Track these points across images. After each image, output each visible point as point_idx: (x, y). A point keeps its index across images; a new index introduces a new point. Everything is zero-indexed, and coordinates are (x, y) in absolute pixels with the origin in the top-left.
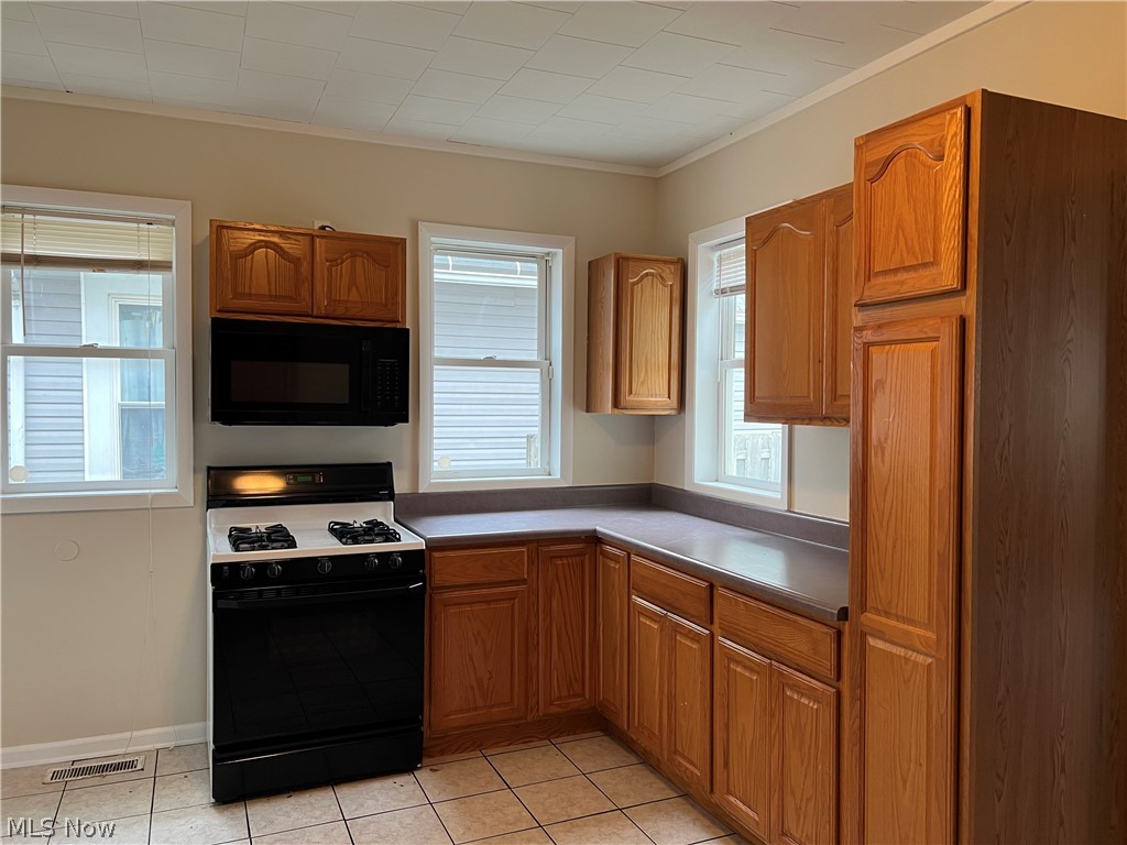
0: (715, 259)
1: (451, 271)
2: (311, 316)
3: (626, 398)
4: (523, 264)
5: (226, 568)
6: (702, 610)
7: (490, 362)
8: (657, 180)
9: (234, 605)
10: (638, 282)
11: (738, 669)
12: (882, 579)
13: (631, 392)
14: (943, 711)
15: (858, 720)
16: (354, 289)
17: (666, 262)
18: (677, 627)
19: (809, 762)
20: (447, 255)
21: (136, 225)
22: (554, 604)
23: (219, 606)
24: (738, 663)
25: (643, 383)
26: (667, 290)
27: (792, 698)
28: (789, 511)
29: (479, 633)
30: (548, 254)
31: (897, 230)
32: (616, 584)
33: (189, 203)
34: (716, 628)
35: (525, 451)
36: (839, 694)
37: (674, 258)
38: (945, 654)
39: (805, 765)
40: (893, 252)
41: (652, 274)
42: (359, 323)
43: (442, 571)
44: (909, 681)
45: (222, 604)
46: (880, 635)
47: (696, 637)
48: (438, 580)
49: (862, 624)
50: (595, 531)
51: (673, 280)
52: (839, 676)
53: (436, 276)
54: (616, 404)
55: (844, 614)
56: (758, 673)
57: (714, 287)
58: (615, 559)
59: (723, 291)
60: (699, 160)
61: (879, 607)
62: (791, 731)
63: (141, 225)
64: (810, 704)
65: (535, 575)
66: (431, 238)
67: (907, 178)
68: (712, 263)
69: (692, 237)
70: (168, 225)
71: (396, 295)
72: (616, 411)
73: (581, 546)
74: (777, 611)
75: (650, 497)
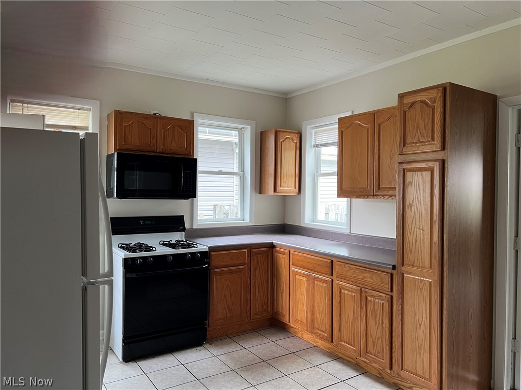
0: (313, 132)
1: (207, 134)
2: (156, 152)
3: (279, 188)
4: (209, 129)
5: (130, 260)
6: (329, 271)
7: (220, 173)
8: (286, 99)
9: (134, 275)
10: (284, 141)
11: (346, 292)
12: (411, 253)
13: (281, 186)
14: (436, 298)
15: (401, 306)
16: (174, 141)
17: (294, 133)
18: (316, 278)
19: (379, 323)
20: (206, 127)
21: (72, 110)
22: (257, 273)
23: (127, 276)
24: (345, 290)
25: (285, 182)
26: (295, 144)
27: (371, 301)
28: (350, 233)
29: (228, 285)
30: (243, 128)
31: (417, 129)
32: (283, 264)
33: (99, 102)
34: (334, 277)
35: (213, 212)
36: (392, 297)
37: (297, 132)
38: (437, 278)
39: (377, 325)
40: (415, 136)
41: (289, 138)
42: (175, 156)
43: (215, 260)
44: (422, 288)
45: (129, 275)
46: (410, 273)
47: (326, 282)
48: (212, 264)
49: (402, 270)
50: (272, 243)
51: (296, 140)
52: (392, 291)
53: (199, 136)
54: (275, 191)
55: (394, 267)
56: (355, 293)
57: (313, 144)
58: (284, 253)
59: (317, 146)
60: (307, 93)
61: (410, 263)
62: (371, 314)
63: (75, 110)
64: (379, 301)
65: (249, 261)
66: (199, 121)
67: (421, 110)
68: (312, 134)
69: (304, 124)
70: (87, 111)
71: (191, 144)
72: (275, 194)
73: (267, 249)
74: (364, 269)
75: (284, 229)
